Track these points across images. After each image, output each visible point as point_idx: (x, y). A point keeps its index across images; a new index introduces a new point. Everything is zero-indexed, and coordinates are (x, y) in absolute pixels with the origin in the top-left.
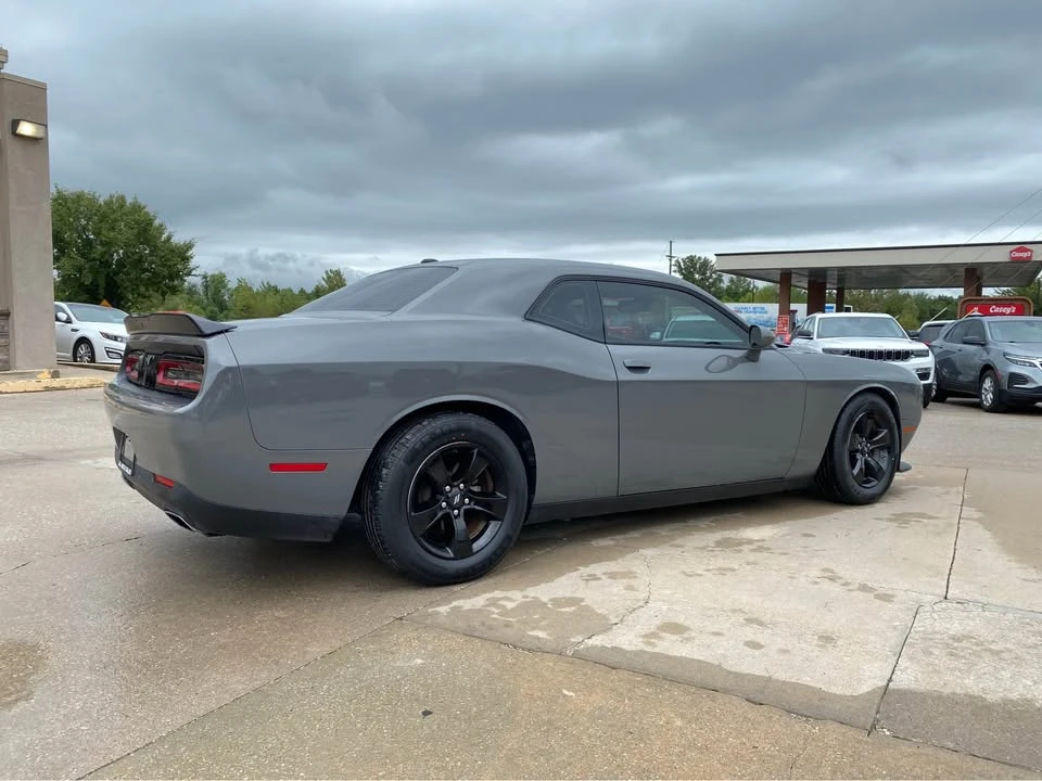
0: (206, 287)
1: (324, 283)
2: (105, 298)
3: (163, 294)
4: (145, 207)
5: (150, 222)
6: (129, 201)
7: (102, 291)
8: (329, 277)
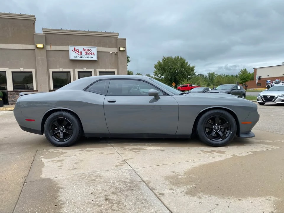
0: (209, 76)
1: (241, 73)
2: (174, 82)
3: (187, 80)
4: (183, 58)
5: (184, 62)
6: (180, 57)
7: (173, 80)
8: (242, 71)
